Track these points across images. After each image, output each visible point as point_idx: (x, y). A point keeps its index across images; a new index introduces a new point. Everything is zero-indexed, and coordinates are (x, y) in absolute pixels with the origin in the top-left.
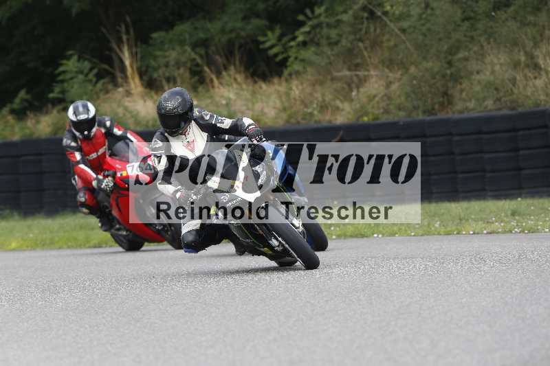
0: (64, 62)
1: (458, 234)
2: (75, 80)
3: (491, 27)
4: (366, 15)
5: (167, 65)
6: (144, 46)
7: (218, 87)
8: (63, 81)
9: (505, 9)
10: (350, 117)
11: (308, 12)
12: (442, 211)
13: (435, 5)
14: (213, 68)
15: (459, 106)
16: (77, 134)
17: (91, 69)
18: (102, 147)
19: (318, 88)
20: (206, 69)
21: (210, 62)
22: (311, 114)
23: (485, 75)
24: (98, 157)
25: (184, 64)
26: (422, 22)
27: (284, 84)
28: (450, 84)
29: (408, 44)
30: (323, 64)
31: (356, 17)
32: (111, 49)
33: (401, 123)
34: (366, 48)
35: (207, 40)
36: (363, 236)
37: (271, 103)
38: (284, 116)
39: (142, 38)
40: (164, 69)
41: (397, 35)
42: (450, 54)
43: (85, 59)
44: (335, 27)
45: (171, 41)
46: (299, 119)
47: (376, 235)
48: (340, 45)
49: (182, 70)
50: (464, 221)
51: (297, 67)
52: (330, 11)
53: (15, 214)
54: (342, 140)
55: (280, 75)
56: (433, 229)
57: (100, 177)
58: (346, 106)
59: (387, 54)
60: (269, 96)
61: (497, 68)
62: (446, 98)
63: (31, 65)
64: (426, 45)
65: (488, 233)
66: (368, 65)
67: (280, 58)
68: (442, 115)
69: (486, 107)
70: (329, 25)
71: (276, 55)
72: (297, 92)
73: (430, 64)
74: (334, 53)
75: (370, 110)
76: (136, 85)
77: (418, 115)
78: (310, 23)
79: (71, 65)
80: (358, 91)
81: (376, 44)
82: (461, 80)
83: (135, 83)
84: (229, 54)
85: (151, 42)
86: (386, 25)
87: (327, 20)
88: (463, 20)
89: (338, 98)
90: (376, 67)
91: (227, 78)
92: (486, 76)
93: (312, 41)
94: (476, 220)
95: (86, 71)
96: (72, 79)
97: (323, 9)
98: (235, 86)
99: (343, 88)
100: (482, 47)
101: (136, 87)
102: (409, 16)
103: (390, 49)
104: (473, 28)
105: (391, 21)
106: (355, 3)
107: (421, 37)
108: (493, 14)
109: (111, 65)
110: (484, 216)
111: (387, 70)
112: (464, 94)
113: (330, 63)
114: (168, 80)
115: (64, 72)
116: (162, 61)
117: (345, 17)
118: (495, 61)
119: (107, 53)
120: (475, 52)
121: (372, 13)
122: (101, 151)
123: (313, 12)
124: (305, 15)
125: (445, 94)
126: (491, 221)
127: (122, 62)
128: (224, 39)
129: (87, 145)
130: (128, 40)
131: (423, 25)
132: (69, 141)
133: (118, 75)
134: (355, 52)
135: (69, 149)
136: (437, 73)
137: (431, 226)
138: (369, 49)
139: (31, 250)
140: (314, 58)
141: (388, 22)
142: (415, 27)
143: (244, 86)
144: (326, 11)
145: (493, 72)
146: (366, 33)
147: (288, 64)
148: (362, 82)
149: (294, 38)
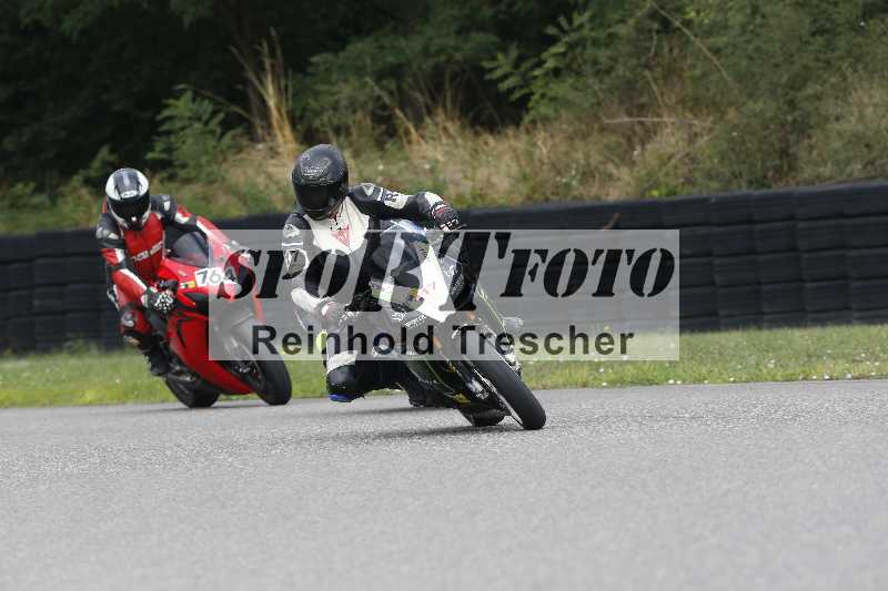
0: (171, 101)
1: (805, 379)
2: (188, 131)
3: (860, 46)
4: (656, 26)
5: (335, 108)
6: (300, 76)
7: (419, 144)
8: (168, 133)
9: (881, 16)
10: (629, 190)
11: (563, 21)
12: (780, 342)
13: (767, 9)
14: (409, 111)
15: (807, 173)
16: (120, 220)
17: (214, 113)
18: (157, 242)
19: (578, 143)
20: (398, 112)
21: (404, 102)
22: (567, 186)
23: (849, 121)
24: (151, 257)
25: (364, 106)
26: (748, 37)
27: (524, 137)
28: (792, 138)
29: (724, 73)
30: (586, 105)
31: (639, 29)
32: (245, 82)
33: (713, 200)
34: (655, 80)
35: (400, 66)
36: (651, 382)
37: (503, 168)
38: (524, 189)
39: (296, 64)
40: (331, 112)
41: (706, 57)
42: (792, 88)
43: (204, 98)
44: (607, 45)
45: (341, 67)
46: (548, 194)
47: (671, 382)
48: (613, 75)
49: (359, 115)
50: (814, 359)
51: (545, 109)
52: (598, 20)
53: (93, 346)
54: (617, 227)
55: (517, 123)
56: (765, 371)
57: (154, 290)
58: (624, 173)
59: (689, 90)
60: (499, 157)
61: (869, 111)
62: (785, 160)
63: (117, 107)
64: (753, 75)
65: (854, 378)
66: (659, 107)
67: (517, 95)
68: (778, 188)
69: (850, 175)
70: (595, 43)
71: (511, 91)
72: (544, 151)
73: (759, 106)
74: (604, 87)
75: (662, 179)
76: (285, 138)
77: (740, 187)
78: (566, 39)
79: (181, 106)
80: (643, 148)
81: (671, 73)
82: (810, 131)
83: (284, 136)
84: (435, 89)
85: (310, 70)
86: (688, 41)
87: (593, 34)
88: (813, 34)
89: (612, 161)
90: (672, 110)
91: (432, 128)
92: (850, 125)
93: (569, 67)
94: (834, 358)
95: (205, 117)
96: (183, 129)
97: (587, 15)
98: (444, 141)
99: (619, 143)
100: (844, 78)
101: (285, 142)
102: (726, 27)
103: (695, 80)
104: (829, 46)
105: (696, 36)
106: (638, 7)
107: (744, 63)
108: (862, 24)
109: (246, 107)
110: (847, 351)
111: (689, 115)
112: (815, 153)
113: (599, 104)
114: (337, 131)
115: (171, 118)
116: (327, 100)
117: (622, 30)
118: (866, 100)
119: (240, 87)
120: (832, 86)
121: (666, 24)
122: (156, 248)
123: (570, 21)
124: (559, 26)
125: (784, 153)
126: (858, 358)
127: (264, 102)
128: (428, 64)
129: (134, 237)
130: (273, 66)
131: (749, 42)
132: (106, 232)
133: (258, 122)
134: (639, 85)
135: (106, 244)
136: (772, 119)
137: (761, 367)
138: (661, 82)
139: (117, 404)
140: (572, 95)
141: (693, 38)
142: (735, 46)
143: (460, 141)
144: (592, 19)
145: (861, 118)
146: (656, 55)
147: (530, 105)
148: (649, 133)
149: (540, 64)
